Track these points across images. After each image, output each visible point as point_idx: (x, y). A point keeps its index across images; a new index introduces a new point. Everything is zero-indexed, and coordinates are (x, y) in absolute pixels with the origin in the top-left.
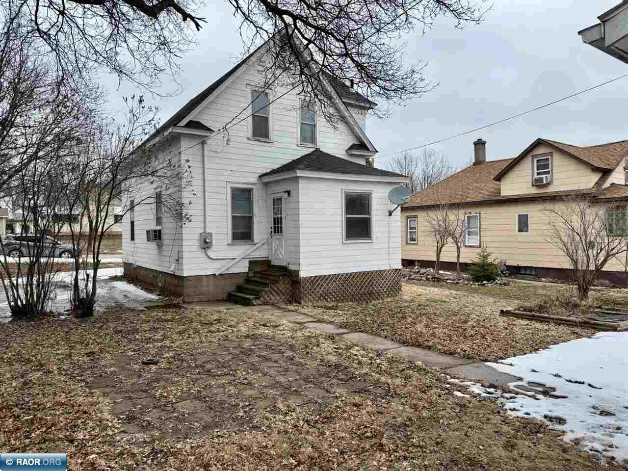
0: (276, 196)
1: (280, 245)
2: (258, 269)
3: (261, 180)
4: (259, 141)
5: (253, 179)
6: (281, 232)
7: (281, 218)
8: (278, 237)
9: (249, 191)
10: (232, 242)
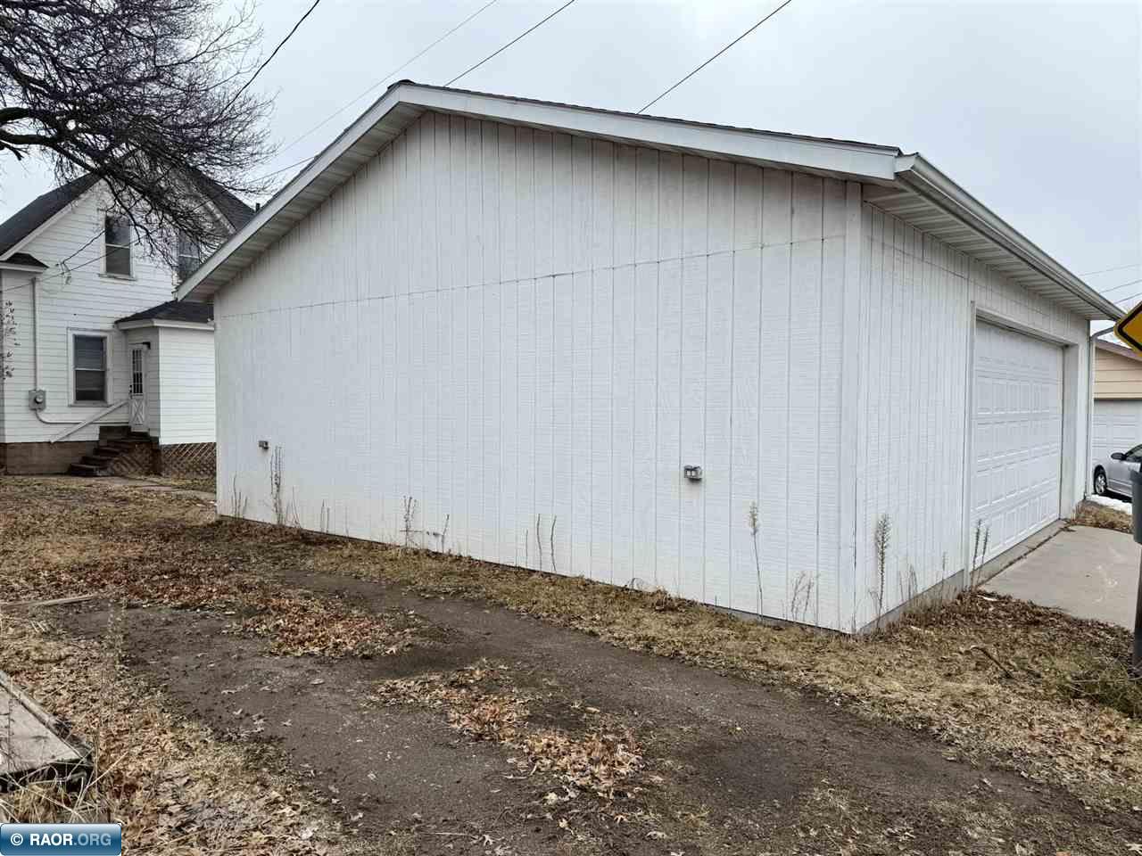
0: (136, 347)
1: (139, 409)
2: (112, 437)
3: (118, 327)
4: (115, 278)
5: (108, 326)
6: (141, 392)
7: (141, 374)
8: (137, 397)
9: (101, 340)
10: (75, 403)
